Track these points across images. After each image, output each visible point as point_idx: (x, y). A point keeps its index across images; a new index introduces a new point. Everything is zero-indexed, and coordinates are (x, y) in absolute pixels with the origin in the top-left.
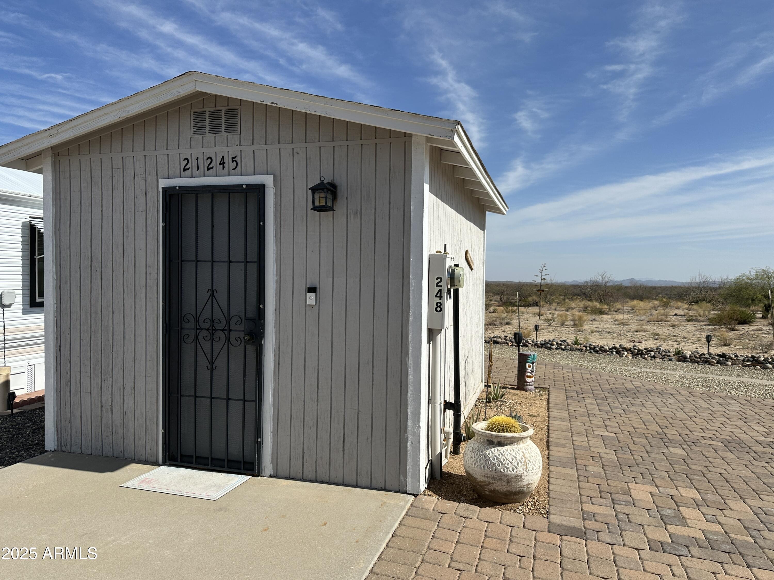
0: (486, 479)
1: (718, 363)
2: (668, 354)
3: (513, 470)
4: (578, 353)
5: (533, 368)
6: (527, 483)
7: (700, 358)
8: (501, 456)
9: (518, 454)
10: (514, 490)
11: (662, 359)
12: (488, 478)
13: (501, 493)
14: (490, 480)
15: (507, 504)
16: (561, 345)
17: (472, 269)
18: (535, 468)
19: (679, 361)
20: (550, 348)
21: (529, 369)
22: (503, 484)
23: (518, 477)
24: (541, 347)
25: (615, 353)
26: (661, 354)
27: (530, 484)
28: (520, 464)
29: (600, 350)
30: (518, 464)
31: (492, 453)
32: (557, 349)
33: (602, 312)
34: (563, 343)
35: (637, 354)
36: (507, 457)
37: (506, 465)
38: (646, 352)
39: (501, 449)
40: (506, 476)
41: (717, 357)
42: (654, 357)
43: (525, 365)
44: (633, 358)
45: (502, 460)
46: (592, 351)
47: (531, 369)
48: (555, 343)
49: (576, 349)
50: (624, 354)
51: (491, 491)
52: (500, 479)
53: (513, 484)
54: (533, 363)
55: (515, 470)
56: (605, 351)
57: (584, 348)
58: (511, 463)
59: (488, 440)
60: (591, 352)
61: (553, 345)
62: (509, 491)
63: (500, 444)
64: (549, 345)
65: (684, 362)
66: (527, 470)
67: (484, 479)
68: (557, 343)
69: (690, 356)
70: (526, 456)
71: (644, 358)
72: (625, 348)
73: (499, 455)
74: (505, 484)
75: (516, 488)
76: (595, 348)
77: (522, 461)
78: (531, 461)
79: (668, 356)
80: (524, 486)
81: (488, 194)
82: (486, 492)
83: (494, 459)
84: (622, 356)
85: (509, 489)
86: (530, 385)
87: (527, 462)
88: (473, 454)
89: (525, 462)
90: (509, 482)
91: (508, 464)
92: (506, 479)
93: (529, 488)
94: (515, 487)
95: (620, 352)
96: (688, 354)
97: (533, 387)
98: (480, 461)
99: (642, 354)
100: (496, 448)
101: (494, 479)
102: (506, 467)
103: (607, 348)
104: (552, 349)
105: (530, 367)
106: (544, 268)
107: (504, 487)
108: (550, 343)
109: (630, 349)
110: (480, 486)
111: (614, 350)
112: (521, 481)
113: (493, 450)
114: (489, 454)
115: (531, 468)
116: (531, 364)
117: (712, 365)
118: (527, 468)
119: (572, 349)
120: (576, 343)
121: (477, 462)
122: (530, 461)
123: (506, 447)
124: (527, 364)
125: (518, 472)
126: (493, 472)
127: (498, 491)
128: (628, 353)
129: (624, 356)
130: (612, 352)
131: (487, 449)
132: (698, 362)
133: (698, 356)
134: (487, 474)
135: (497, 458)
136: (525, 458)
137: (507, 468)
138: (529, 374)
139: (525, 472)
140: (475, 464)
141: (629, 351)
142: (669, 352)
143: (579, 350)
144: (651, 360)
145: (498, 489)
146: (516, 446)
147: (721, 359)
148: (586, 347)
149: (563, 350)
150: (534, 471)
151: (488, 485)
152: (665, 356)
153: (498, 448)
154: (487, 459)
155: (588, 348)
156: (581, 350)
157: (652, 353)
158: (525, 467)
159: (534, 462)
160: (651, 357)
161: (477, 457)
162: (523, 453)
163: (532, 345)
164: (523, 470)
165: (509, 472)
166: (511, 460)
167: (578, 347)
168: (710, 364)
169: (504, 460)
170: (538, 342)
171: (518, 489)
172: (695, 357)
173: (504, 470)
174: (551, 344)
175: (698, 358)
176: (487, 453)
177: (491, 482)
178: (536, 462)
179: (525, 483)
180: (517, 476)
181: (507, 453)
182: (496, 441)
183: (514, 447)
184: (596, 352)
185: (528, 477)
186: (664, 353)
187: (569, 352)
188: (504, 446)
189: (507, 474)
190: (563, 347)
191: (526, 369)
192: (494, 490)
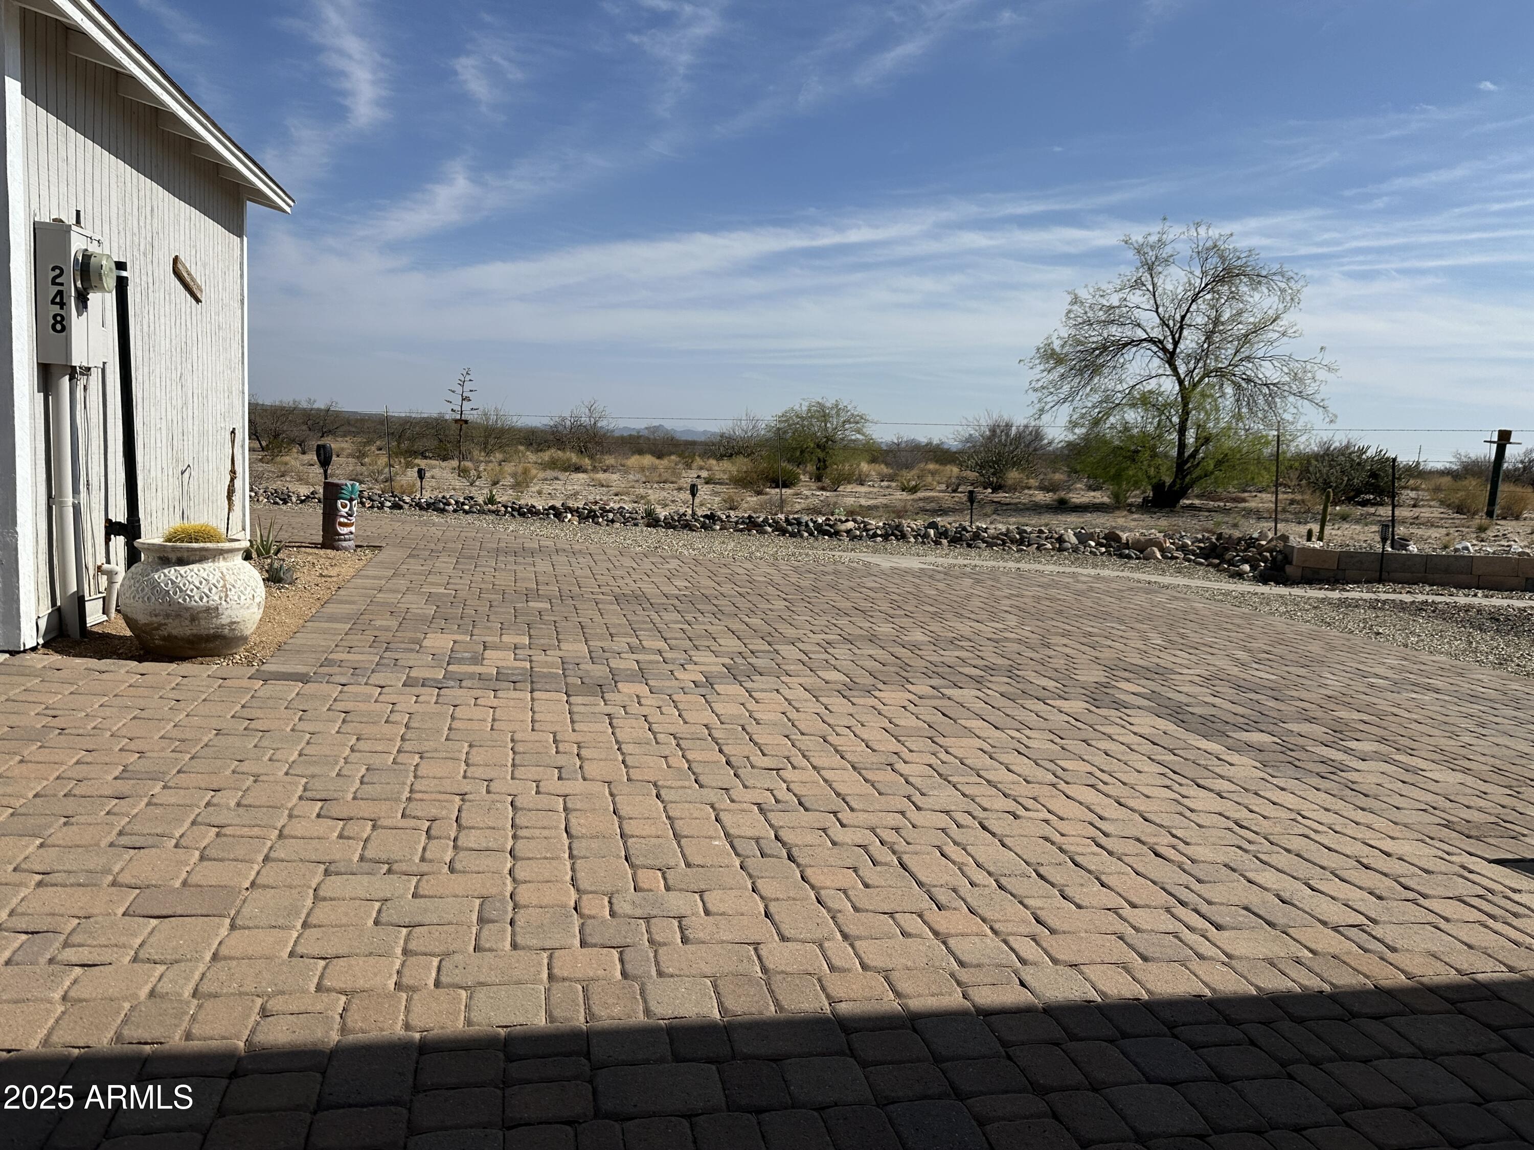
0: (154, 618)
1: (701, 527)
2: (634, 516)
3: (201, 599)
4: (491, 517)
5: (351, 509)
6: (228, 620)
7: (679, 521)
8: (179, 578)
9: (211, 576)
10: (204, 632)
11: (624, 523)
12: (156, 616)
13: (182, 639)
14: (160, 619)
15: (195, 657)
16: (463, 504)
17: (198, 301)
18: (243, 597)
19: (648, 525)
20: (443, 511)
21: (344, 511)
22: (183, 624)
23: (212, 611)
24: (426, 510)
25: (552, 516)
26: (624, 517)
27: (235, 623)
28: (214, 589)
29: (530, 511)
30: (210, 590)
31: (165, 576)
32: (455, 511)
33: (578, 469)
34: (467, 502)
35: (587, 517)
36: (191, 580)
37: (188, 592)
38: (601, 514)
39: (182, 570)
40: (187, 609)
41: (702, 519)
42: (613, 521)
43: (336, 502)
44: (579, 523)
45: (181, 585)
46: (515, 513)
47: (347, 510)
48: (453, 502)
49: (489, 511)
50: (566, 517)
51: (164, 638)
52: (178, 616)
53: (203, 622)
54: (351, 500)
55: (205, 599)
56: (537, 513)
57: (503, 509)
58: (198, 588)
59: (160, 558)
60: (513, 515)
61: (449, 504)
62: (195, 636)
63: (182, 562)
64: (441, 505)
65: (654, 527)
66: (228, 600)
67: (150, 619)
68: (457, 502)
69: (665, 518)
70: (227, 577)
71: (597, 523)
72: (569, 508)
73: (177, 578)
74: (187, 623)
75: (209, 629)
76: (520, 508)
77: (219, 586)
78: (237, 586)
79: (633, 519)
80: (223, 625)
81: (208, 147)
82: (156, 642)
83: (166, 585)
84: (563, 521)
85: (195, 631)
86: (345, 540)
87: (228, 586)
88: (132, 581)
89: (224, 586)
90: (194, 618)
91: (192, 591)
92: (188, 614)
93: (234, 629)
94: (206, 627)
95: (561, 513)
96: (662, 513)
97: (352, 543)
98: (143, 590)
99: (595, 516)
100: (173, 569)
101: (167, 616)
102: (188, 595)
103: (541, 508)
104: (446, 511)
105: (344, 506)
106: (468, 377)
107: (187, 628)
108: (444, 501)
109: (577, 510)
110: (144, 632)
111: (551, 511)
112: (216, 617)
113: (166, 571)
114: (159, 578)
115: (236, 598)
116: (347, 502)
117: (694, 530)
118: (227, 596)
119: (482, 512)
120: (491, 500)
121: (138, 593)
122: (234, 586)
123: (191, 567)
124: (339, 502)
125: (211, 602)
126: (166, 604)
127: (176, 637)
128: (573, 515)
129: (566, 520)
130: (548, 514)
131: (157, 571)
132: (674, 528)
133: (676, 518)
134: (155, 610)
135: (173, 582)
136: (224, 580)
137: (190, 597)
138: (342, 520)
139: (224, 603)
140: (134, 598)
141: (574, 513)
142: (637, 512)
143: (493, 512)
144: (607, 525)
145: (175, 632)
146: (211, 564)
147: (707, 521)
148: (506, 507)
149: (466, 512)
150: (242, 602)
151: (157, 629)
152: (628, 519)
153: (177, 568)
154: (155, 585)
155: (509, 509)
156: (496, 512)
157: (611, 516)
158: (223, 595)
159: (242, 588)
160: (607, 521)
161: (137, 585)
162: (222, 573)
163: (411, 505)
164: (221, 598)
165: (193, 603)
166: (198, 584)
167: (494, 508)
168: (691, 529)
169: (184, 585)
170: (423, 501)
171: (212, 631)
172: (673, 519)
173: (185, 600)
174: (445, 504)
175: (675, 521)
176: (156, 577)
177: (163, 622)
178: (246, 589)
179: (225, 620)
180: (208, 610)
181: (193, 573)
182: (173, 557)
183: (208, 566)
184: (522, 515)
185: (229, 611)
186: (627, 515)
187: (475, 515)
188: (188, 564)
189: (189, 606)
190: (467, 507)
191: (337, 510)
192: (169, 636)
